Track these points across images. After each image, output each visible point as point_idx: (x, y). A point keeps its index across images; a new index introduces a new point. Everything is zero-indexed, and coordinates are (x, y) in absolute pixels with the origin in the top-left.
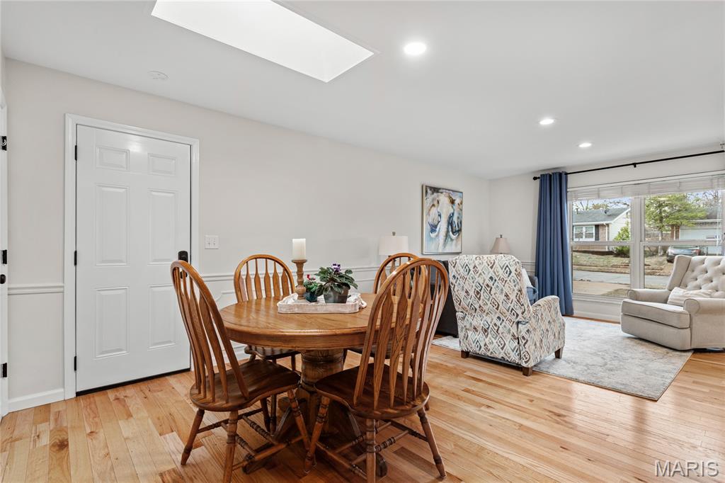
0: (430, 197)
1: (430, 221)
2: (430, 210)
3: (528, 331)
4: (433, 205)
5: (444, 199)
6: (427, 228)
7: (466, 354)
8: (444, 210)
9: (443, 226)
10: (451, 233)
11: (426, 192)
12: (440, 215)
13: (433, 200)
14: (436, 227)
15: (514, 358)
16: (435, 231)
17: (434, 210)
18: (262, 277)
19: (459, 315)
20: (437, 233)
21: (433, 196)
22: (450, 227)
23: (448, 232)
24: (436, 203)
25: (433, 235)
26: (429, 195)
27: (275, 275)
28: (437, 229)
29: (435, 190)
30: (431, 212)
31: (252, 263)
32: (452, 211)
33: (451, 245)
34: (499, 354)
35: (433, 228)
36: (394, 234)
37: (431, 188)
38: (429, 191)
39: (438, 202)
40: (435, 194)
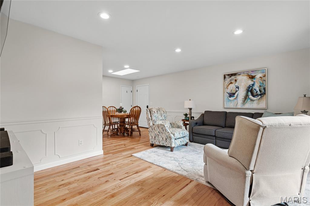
0: (228, 80)
1: (229, 91)
2: (228, 86)
4: (232, 83)
5: (242, 78)
6: (226, 95)
8: (242, 84)
9: (241, 93)
10: (250, 96)
11: (225, 77)
12: (238, 88)
13: (231, 80)
14: (234, 94)
16: (233, 96)
17: (232, 86)
20: (235, 97)
21: (230, 78)
22: (249, 93)
23: (247, 96)
24: (233, 81)
25: (232, 98)
28: (236, 95)
29: (233, 75)
30: (229, 87)
32: (252, 83)
33: (251, 103)
36: (190, 100)
37: (228, 75)
38: (227, 77)
39: (236, 81)
40: (233, 77)
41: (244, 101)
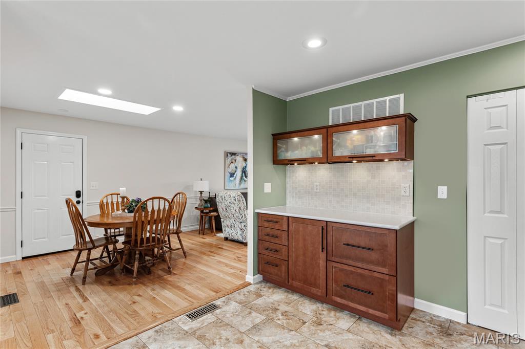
0: (230, 158)
1: (230, 171)
2: (229, 165)
3: (244, 226)
4: (232, 162)
5: (239, 159)
6: (228, 175)
7: (226, 239)
8: (240, 165)
9: (239, 174)
10: (244, 177)
11: (227, 155)
12: (236, 168)
13: (232, 159)
14: (234, 174)
15: (240, 239)
16: (233, 176)
17: (232, 166)
18: (115, 203)
19: (222, 220)
21: (232, 157)
22: (244, 174)
23: (242, 176)
24: (233, 161)
25: (232, 179)
26: (229, 157)
27: (118, 202)
29: (233, 154)
30: (230, 167)
31: (110, 197)
32: (245, 165)
33: (245, 184)
34: (236, 238)
35: (232, 175)
36: (201, 179)
37: (230, 153)
38: (229, 155)
39: (235, 160)
40: (233, 156)
41: (240, 181)
